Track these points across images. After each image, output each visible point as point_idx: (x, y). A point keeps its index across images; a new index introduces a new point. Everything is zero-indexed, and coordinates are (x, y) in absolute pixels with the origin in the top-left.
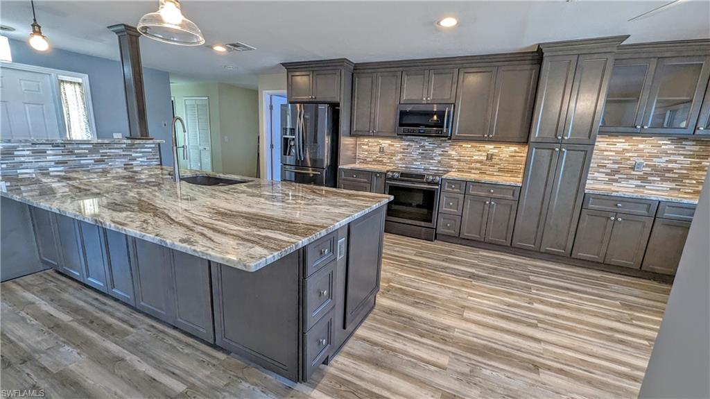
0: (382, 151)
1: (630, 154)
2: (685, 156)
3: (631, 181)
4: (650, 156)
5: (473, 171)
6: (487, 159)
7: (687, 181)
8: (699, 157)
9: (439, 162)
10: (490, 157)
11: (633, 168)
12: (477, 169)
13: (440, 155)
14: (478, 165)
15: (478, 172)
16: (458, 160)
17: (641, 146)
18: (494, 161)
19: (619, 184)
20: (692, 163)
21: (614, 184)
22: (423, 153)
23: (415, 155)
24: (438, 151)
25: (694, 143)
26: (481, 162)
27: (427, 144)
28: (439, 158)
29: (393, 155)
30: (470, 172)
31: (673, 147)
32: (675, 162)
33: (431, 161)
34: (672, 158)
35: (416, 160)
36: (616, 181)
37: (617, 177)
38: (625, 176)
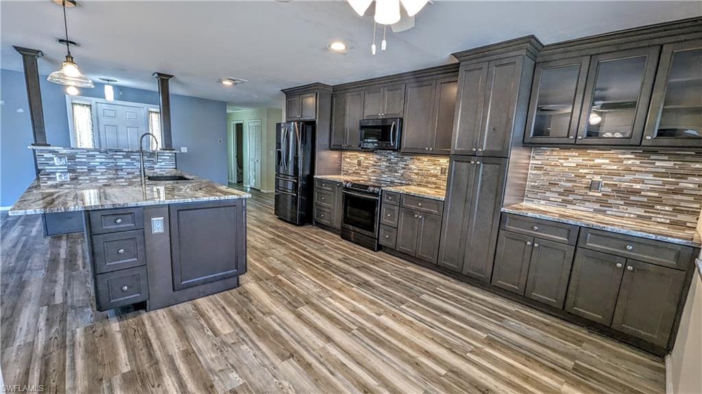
0: (359, 163)
1: (586, 171)
2: (656, 174)
3: (587, 204)
4: (609, 174)
5: (429, 185)
6: (441, 173)
7: (658, 207)
8: (674, 175)
10: (444, 171)
11: (590, 188)
12: (432, 183)
13: (403, 168)
14: (434, 179)
15: (434, 186)
16: (417, 174)
17: (598, 161)
19: (574, 207)
20: (665, 183)
21: (569, 206)
22: (389, 167)
24: (401, 165)
25: (666, 158)
26: (435, 176)
27: (392, 157)
28: (402, 171)
29: (367, 167)
30: (427, 187)
31: (638, 162)
32: (642, 181)
33: (396, 174)
34: (638, 176)
35: (384, 173)
36: (570, 202)
37: (571, 198)
38: (581, 198)
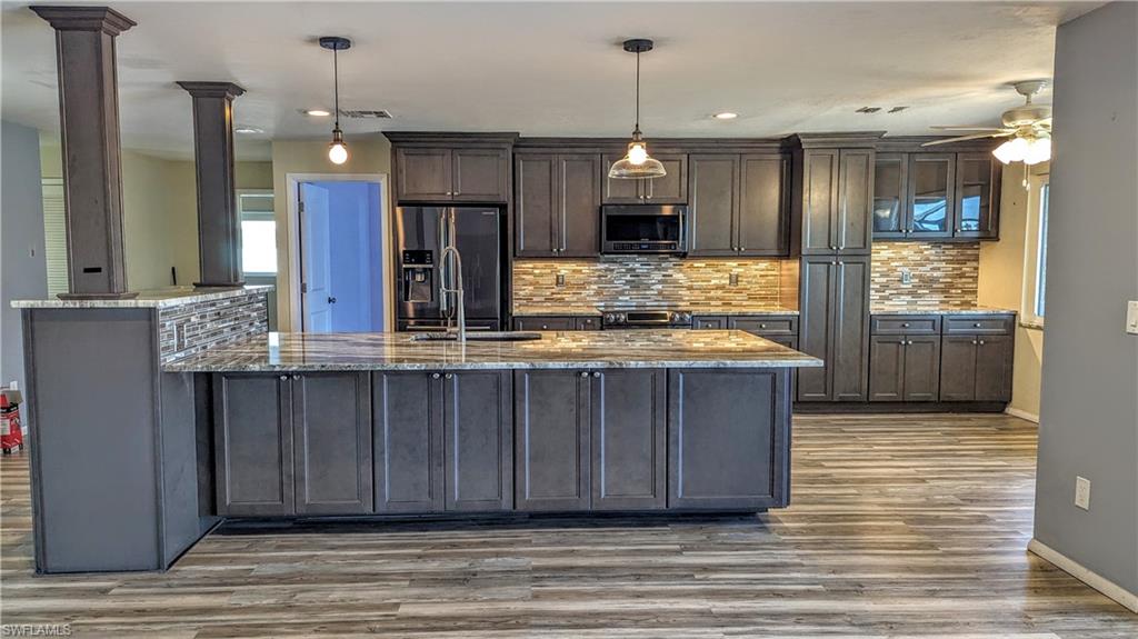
0: (559, 281)
1: (896, 264)
2: (947, 262)
3: (902, 297)
4: (915, 265)
5: (713, 303)
6: (730, 282)
7: (954, 291)
8: (958, 262)
9: (660, 293)
10: (735, 280)
11: (901, 281)
12: (718, 299)
13: (660, 282)
14: (720, 293)
15: (720, 303)
16: (690, 288)
17: (905, 253)
18: (741, 285)
19: (891, 303)
20: (954, 269)
21: (886, 302)
22: (633, 281)
23: (619, 284)
24: (657, 276)
25: (951, 247)
26: (722, 287)
27: (637, 265)
28: (660, 287)
29: (582, 286)
30: (709, 305)
31: (933, 252)
32: (939, 269)
33: (648, 292)
34: (936, 265)
35: (622, 293)
36: (887, 298)
37: (887, 293)
38: (895, 292)
